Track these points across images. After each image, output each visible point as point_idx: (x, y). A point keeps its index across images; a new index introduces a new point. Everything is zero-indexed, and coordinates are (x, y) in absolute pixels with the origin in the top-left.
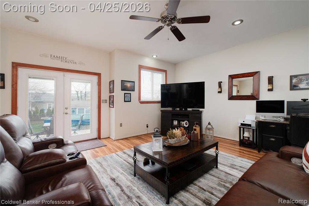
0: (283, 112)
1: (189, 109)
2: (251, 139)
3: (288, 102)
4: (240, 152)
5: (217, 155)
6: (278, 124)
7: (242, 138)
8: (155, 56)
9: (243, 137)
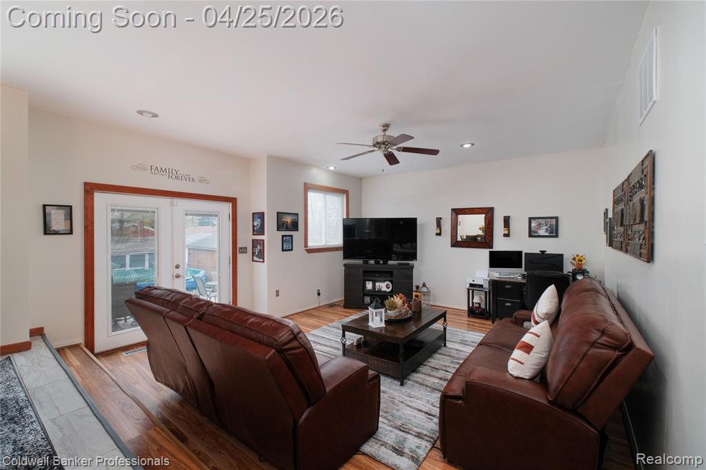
0: (521, 267)
1: (390, 262)
2: (483, 306)
3: (526, 254)
4: (469, 325)
5: (445, 329)
6: (515, 285)
7: (471, 305)
8: (332, 168)
9: (473, 303)
